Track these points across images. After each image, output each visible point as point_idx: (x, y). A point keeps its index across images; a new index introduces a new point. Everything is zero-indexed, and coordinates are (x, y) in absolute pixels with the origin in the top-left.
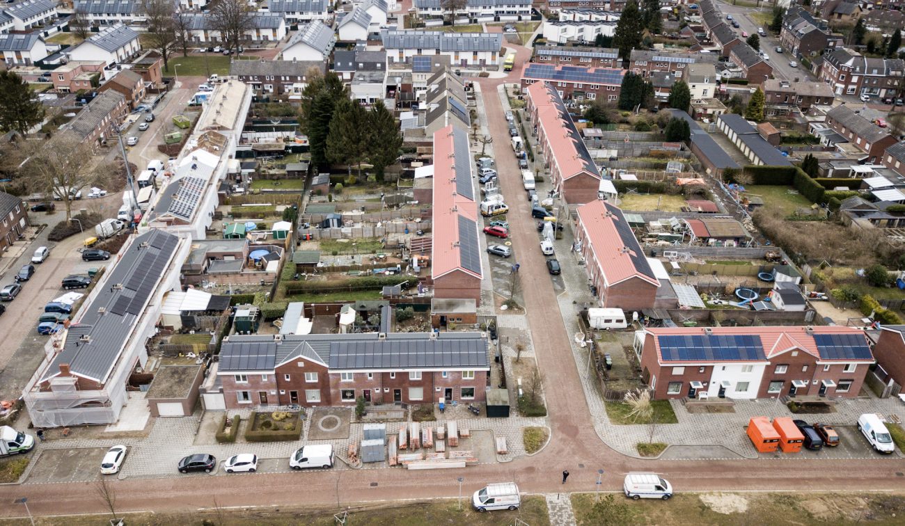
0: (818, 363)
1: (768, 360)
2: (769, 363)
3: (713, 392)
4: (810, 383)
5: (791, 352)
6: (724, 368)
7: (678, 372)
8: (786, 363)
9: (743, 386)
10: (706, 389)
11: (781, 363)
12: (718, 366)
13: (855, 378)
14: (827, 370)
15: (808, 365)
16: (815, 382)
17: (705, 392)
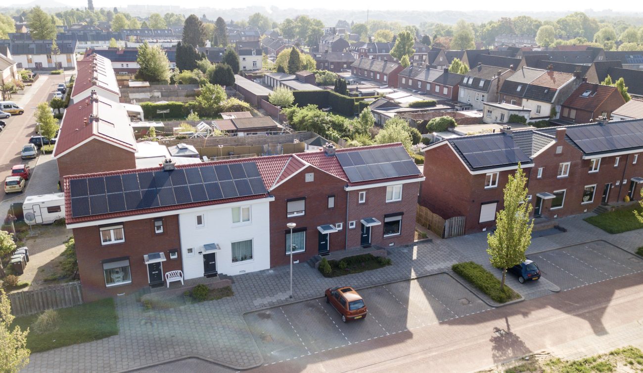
0: (348, 189)
1: (269, 194)
2: (273, 199)
3: (193, 269)
4: (345, 227)
5: (302, 174)
6: (200, 220)
7: (113, 238)
8: (300, 195)
9: (243, 251)
10: (178, 264)
11: (292, 196)
12: (187, 217)
13: (404, 210)
14: (364, 201)
15: (334, 196)
16: (352, 224)
17: (176, 271)
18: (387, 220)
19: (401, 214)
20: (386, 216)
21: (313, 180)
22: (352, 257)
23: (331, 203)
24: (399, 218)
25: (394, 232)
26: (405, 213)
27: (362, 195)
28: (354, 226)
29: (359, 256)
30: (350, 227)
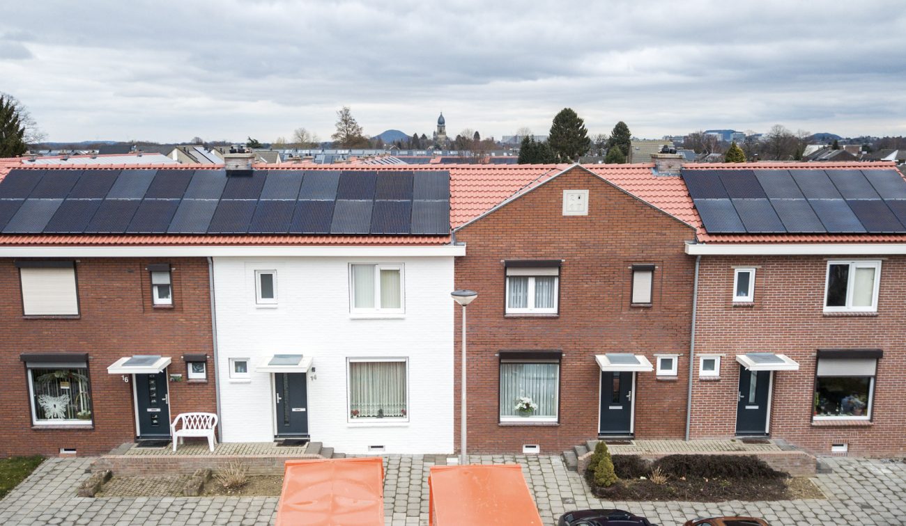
0: (697, 249)
1: (457, 237)
2: (461, 251)
4: (685, 369)
5: (553, 190)
8: (544, 252)
10: (208, 397)
13: (886, 346)
14: (748, 299)
15: (651, 269)
16: (709, 364)
17: (206, 414)
18: (828, 369)
19: (876, 355)
20: (823, 355)
21: (585, 212)
22: (697, 456)
23: (642, 288)
24: (865, 369)
25: (850, 410)
26: (886, 353)
27: (744, 278)
28: (714, 373)
29: (719, 457)
30: (704, 374)
